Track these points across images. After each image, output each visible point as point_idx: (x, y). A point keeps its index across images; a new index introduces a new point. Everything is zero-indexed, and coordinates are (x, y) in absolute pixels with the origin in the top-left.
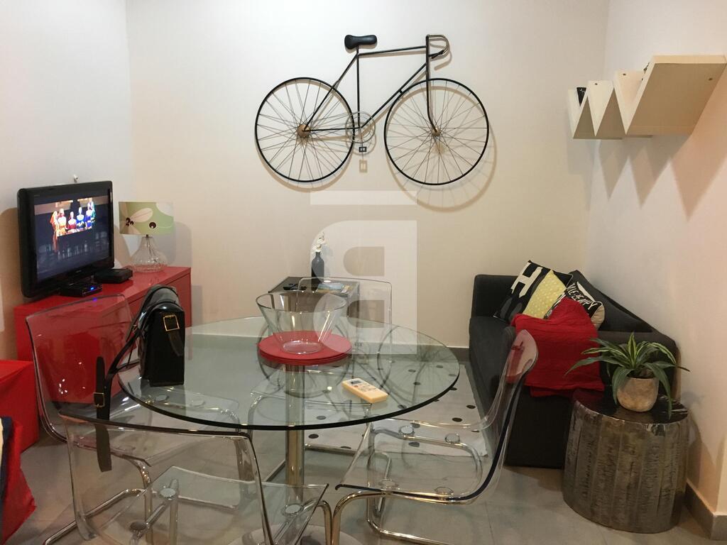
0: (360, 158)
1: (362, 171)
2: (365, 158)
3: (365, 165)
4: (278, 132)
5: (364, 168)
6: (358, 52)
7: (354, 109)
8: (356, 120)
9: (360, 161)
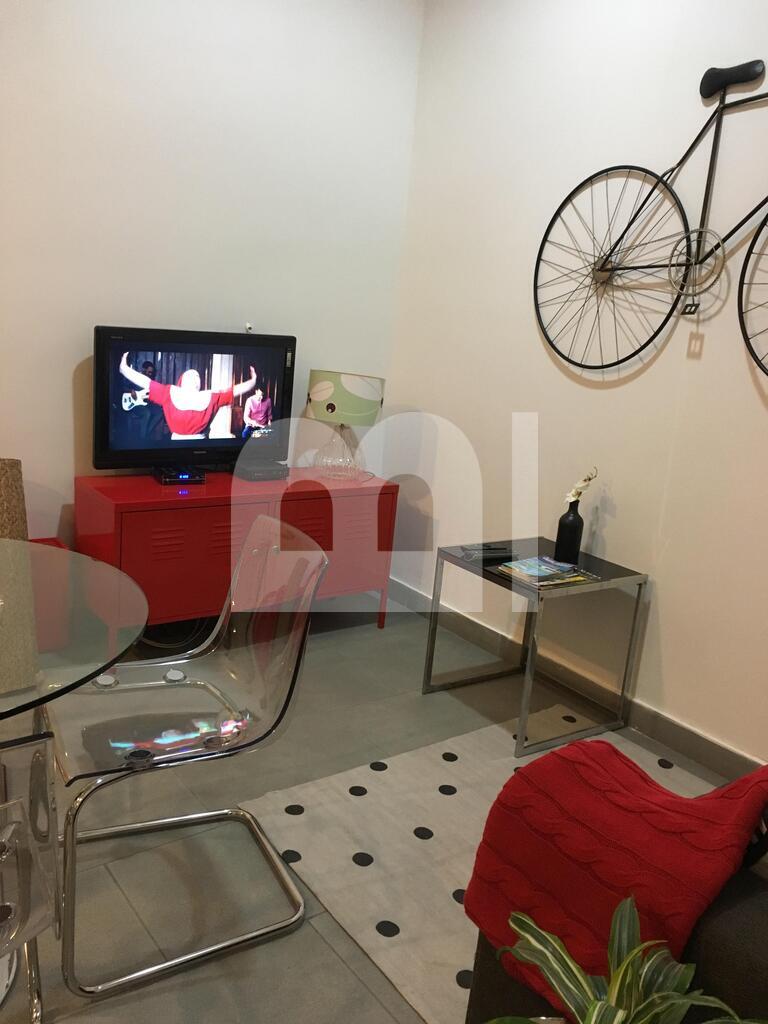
0: (693, 327)
1: (694, 355)
2: (702, 329)
3: (698, 344)
4: (566, 272)
5: (697, 349)
6: (722, 100)
7: (694, 224)
8: (694, 246)
9: (692, 334)
